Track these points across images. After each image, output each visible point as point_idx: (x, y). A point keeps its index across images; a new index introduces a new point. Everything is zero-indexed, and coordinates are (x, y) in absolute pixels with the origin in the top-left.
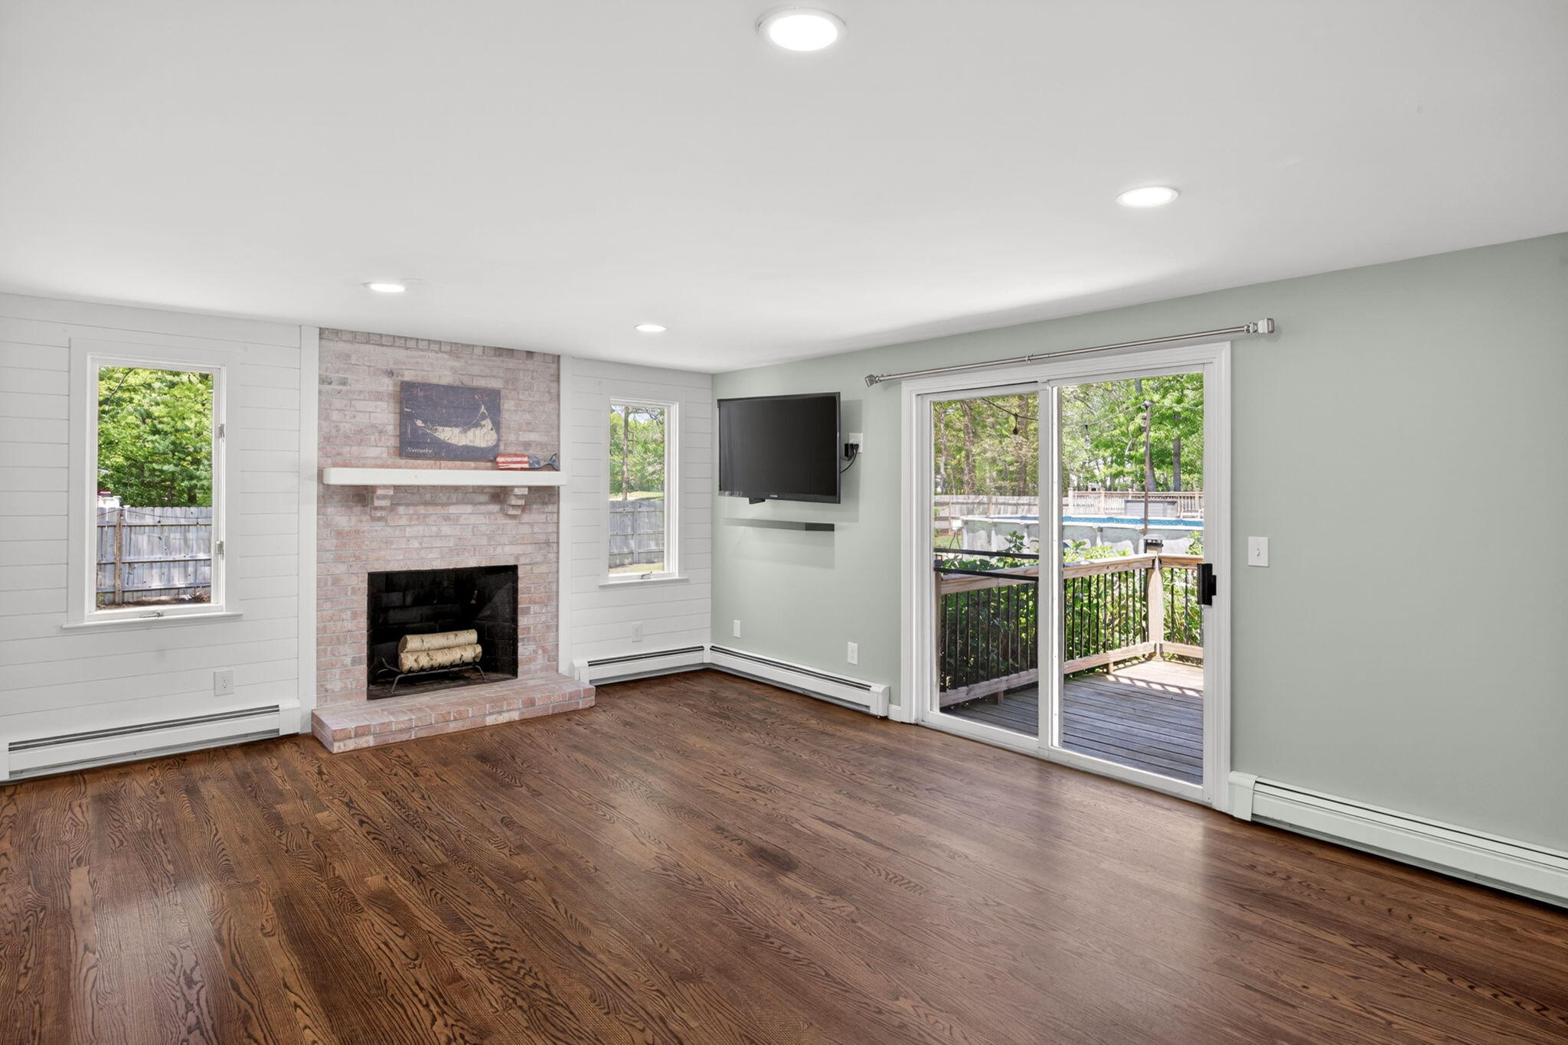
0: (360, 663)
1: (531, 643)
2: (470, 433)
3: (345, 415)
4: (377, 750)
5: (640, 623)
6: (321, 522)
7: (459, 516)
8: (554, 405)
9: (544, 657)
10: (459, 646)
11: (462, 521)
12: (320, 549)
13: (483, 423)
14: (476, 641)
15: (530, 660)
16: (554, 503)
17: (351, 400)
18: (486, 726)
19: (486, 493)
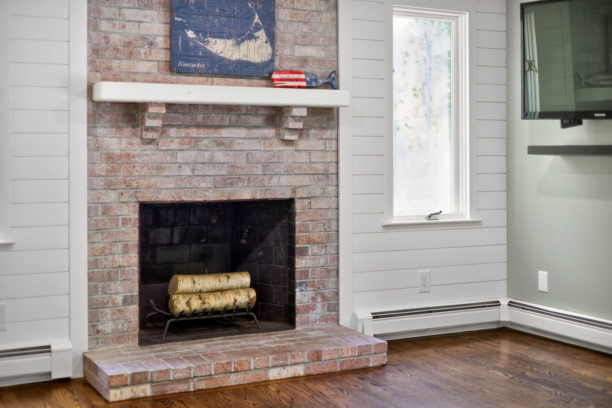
0: (132, 303)
1: (309, 289)
2: (244, 46)
3: (114, 24)
4: (155, 400)
5: (428, 270)
6: (92, 144)
7: (232, 140)
8: (329, 16)
9: (323, 305)
10: (231, 289)
11: (236, 147)
12: (91, 174)
13: (257, 34)
14: (249, 286)
15: (308, 309)
16: (333, 128)
17: (120, 8)
18: (269, 380)
19: (260, 115)
